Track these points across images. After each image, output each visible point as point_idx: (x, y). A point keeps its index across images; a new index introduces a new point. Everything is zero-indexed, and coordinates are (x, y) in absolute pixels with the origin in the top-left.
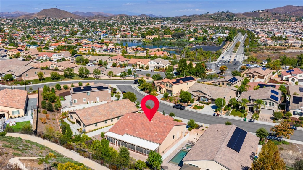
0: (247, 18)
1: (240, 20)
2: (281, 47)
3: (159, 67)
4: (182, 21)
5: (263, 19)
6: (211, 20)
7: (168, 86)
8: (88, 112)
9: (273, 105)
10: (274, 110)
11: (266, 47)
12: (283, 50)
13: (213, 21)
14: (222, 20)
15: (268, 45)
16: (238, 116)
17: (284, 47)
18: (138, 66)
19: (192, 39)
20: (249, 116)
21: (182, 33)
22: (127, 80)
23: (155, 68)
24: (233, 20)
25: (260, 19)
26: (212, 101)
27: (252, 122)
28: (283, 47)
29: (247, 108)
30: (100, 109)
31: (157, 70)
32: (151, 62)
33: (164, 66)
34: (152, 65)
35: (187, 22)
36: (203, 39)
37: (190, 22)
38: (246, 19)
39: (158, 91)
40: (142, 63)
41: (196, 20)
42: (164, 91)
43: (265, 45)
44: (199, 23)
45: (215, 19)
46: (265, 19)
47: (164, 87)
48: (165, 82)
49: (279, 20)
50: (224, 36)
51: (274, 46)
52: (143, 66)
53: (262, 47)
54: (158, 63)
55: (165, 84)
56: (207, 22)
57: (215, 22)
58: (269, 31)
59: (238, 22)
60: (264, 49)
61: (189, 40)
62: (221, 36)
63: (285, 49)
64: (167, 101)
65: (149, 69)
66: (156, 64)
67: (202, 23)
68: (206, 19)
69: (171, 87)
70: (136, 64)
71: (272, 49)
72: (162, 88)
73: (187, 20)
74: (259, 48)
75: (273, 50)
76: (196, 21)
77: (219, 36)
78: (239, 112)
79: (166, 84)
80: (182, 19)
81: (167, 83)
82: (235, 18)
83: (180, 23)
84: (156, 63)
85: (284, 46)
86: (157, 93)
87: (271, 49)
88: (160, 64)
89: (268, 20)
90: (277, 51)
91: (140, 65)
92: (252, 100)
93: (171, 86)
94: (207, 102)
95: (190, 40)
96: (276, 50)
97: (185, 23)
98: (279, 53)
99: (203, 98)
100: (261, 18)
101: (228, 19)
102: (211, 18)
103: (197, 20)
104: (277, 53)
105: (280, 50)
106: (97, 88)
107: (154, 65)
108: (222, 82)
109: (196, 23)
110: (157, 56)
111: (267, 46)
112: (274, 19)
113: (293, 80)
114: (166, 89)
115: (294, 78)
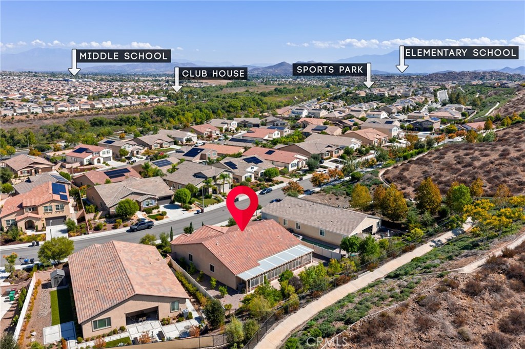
7: (51, 210)
26: (160, 200)
39: (23, 230)
42: (43, 224)
47: (40, 216)
64: (89, 232)
69: (62, 209)
72: (39, 220)
79: (45, 207)
81: (48, 204)
93: (62, 205)
94: (154, 204)
113: (99, 161)
114: (46, 219)
115: (99, 158)
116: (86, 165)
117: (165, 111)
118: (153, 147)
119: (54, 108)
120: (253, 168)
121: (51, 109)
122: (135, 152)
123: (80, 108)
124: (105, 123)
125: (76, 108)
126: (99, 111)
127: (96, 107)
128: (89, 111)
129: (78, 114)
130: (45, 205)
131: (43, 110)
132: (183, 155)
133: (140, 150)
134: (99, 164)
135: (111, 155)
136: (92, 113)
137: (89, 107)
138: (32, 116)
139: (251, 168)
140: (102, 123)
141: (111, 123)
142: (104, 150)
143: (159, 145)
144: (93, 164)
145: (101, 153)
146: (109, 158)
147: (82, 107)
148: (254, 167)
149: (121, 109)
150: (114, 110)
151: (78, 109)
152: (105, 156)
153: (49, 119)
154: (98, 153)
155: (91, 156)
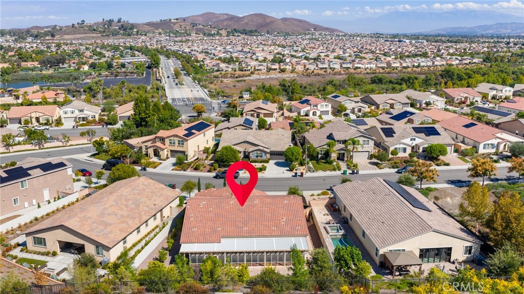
0: (156, 31)
1: (146, 35)
2: (241, 72)
3: (84, 119)
4: (37, 36)
5: (181, 33)
6: (94, 35)
7: (174, 143)
8: (90, 218)
9: (368, 144)
10: (369, 152)
11: (221, 74)
12: (246, 76)
13: (99, 35)
14: (115, 34)
15: (223, 70)
16: (329, 170)
17: (246, 72)
18: (34, 120)
19: (86, 68)
20: (343, 165)
21: (62, 58)
22: (47, 148)
23: (74, 121)
24: (134, 35)
25: (177, 33)
26: (271, 155)
27: (356, 173)
28: (244, 72)
29: (334, 156)
30: (110, 206)
31: (82, 125)
32: (66, 110)
33: (94, 114)
34: (69, 115)
35: (47, 38)
36: (107, 67)
37: (55, 38)
38: (154, 32)
39: (151, 156)
40: (42, 114)
41: (65, 34)
42: (167, 154)
43: (218, 71)
44: (74, 39)
45: (100, 32)
46: (183, 33)
47: (166, 147)
48: (167, 137)
49: (204, 34)
50: (139, 60)
51: (233, 72)
52: (48, 121)
53: (216, 74)
54: (81, 111)
55: (167, 141)
56: (89, 38)
57: (102, 38)
58: (204, 51)
59: (143, 38)
60: (220, 77)
61: (79, 69)
62: (134, 60)
63: (249, 75)
64: (189, 170)
65: (63, 124)
66: (77, 114)
67: (78, 39)
68: (85, 33)
69: (183, 144)
70: (31, 117)
71: (231, 77)
72: (163, 150)
73: (46, 34)
74: (212, 76)
75: (233, 78)
76: (66, 37)
77: (131, 60)
78: (325, 164)
79: (170, 140)
80: (35, 32)
81: (172, 138)
82: (135, 30)
83: (35, 41)
84: (77, 111)
85: (245, 70)
86: (151, 160)
87: (229, 76)
88: (85, 112)
89: (189, 35)
90: (240, 79)
91: (41, 119)
92: (338, 141)
93: (182, 141)
94: (264, 158)
95: (82, 69)
96: (237, 77)
97: (43, 40)
98: (245, 81)
99: (255, 154)
100: (177, 31)
101: (123, 33)
102: (94, 30)
103: (68, 34)
104: (241, 81)
105: (242, 77)
106: (38, 170)
107: (74, 115)
108: (234, 127)
109: (68, 39)
110: (48, 100)
111: (223, 73)
112: (196, 34)
113: (314, 114)
114: (170, 150)
115: (315, 110)
116: (302, 116)
117: (453, 72)
118: (381, 106)
119: (351, 65)
120: (414, 139)
121: (349, 65)
122: (356, 110)
123: (376, 66)
124: (384, 81)
125: (372, 65)
126: (393, 70)
127: (392, 65)
128: (383, 69)
129: (372, 71)
130: (170, 138)
131: (341, 66)
132: (390, 118)
133: (362, 109)
134: (314, 117)
135: (329, 108)
136: (385, 71)
137: (386, 65)
138: (329, 71)
139: (411, 140)
140: (382, 81)
141: (391, 82)
142: (323, 104)
143: (389, 105)
144: (309, 116)
145: (319, 106)
146: (326, 113)
147: (378, 66)
148: (416, 139)
149: (419, 69)
150: (409, 70)
151: (375, 67)
152: (321, 110)
153: (343, 74)
154: (316, 106)
155: (309, 108)
